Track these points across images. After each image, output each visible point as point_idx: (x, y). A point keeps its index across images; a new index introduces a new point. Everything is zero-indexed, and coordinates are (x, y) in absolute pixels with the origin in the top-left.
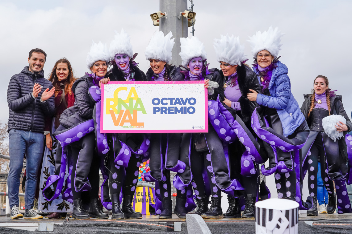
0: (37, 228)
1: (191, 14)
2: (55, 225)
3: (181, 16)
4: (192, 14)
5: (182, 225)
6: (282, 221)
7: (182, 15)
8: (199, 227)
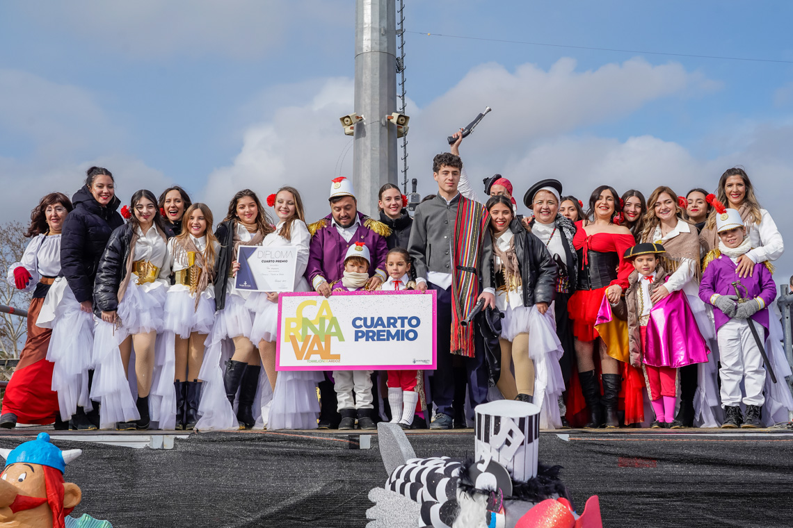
0: (148, 444)
1: (402, 118)
2: (176, 439)
3: (387, 120)
4: (404, 119)
5: (372, 439)
6: (514, 435)
7: (389, 120)
8: (396, 442)
